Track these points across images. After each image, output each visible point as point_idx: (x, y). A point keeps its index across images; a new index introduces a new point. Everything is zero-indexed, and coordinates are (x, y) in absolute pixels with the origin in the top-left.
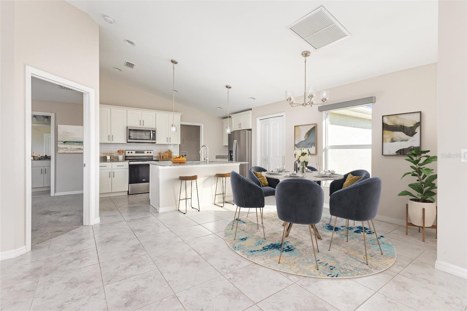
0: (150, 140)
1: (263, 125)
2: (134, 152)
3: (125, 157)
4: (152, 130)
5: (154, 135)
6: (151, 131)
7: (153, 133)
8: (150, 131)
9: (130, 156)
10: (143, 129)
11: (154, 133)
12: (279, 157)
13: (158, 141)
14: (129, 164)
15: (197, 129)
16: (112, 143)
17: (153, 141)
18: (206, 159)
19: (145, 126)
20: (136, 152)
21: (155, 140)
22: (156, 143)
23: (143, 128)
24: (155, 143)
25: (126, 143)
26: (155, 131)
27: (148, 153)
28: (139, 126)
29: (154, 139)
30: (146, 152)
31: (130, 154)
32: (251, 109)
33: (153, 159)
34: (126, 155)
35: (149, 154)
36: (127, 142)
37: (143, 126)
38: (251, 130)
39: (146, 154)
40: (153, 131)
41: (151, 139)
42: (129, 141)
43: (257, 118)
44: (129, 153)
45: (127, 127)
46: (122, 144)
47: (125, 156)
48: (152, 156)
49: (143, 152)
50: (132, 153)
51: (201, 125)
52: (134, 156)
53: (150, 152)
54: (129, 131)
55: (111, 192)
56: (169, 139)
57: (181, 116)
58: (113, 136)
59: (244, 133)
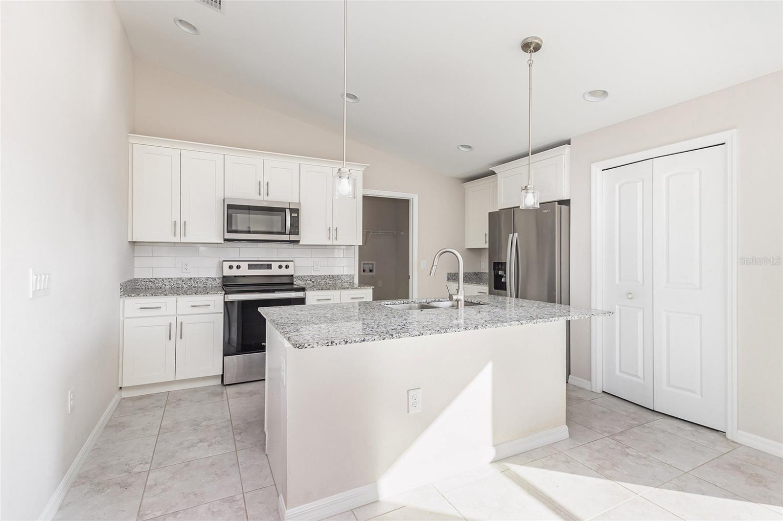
0: (284, 233)
1: (617, 186)
2: (244, 266)
3: (220, 279)
4: (290, 209)
5: (295, 221)
6: (288, 211)
7: (293, 215)
8: (283, 210)
9: (235, 277)
10: (264, 205)
11: (296, 215)
12: (701, 288)
13: (306, 236)
14: (225, 300)
15: (401, 207)
16: (182, 242)
17: (294, 238)
18: (455, 297)
19: (271, 198)
20: (251, 267)
21: (298, 234)
22: (301, 243)
23: (266, 201)
24: (298, 241)
25: (222, 242)
26: (297, 211)
27: (280, 267)
28: (255, 198)
29: (295, 228)
30: (275, 266)
31: (235, 272)
32: (568, 142)
33: (292, 284)
34: (224, 275)
35: (283, 272)
36: (225, 240)
37: (266, 198)
38: (567, 202)
39: (275, 271)
40: (292, 211)
41: (288, 231)
42: (228, 236)
43: (593, 166)
44: (231, 267)
45: (224, 200)
46: (216, 245)
47: (221, 276)
48: (292, 276)
49: (269, 267)
50: (238, 267)
51: (413, 199)
52: (244, 276)
53: (287, 267)
54: (229, 210)
55: (174, 380)
56: (333, 232)
57: (363, 171)
58: (187, 224)
59: (545, 211)
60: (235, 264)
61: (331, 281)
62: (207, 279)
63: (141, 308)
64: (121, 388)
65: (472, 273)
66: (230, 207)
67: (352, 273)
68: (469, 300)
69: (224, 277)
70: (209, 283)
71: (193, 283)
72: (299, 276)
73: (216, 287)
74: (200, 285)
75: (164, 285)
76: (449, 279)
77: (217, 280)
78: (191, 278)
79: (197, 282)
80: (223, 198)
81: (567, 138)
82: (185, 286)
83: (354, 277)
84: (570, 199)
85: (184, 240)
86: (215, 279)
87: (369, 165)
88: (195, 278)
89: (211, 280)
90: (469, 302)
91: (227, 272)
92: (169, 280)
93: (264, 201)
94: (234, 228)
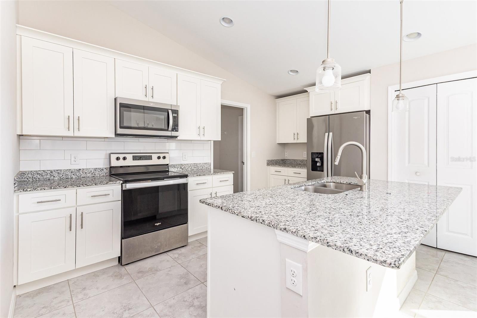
0: (167, 130)
2: (130, 157)
3: (108, 169)
4: (171, 110)
5: (176, 119)
6: (170, 112)
7: (174, 115)
8: (166, 110)
9: (121, 167)
10: (151, 105)
11: (175, 117)
13: (182, 134)
14: (124, 189)
16: (76, 135)
17: (174, 134)
19: (156, 100)
20: (135, 158)
21: (177, 131)
22: (178, 138)
24: (176, 137)
25: (114, 136)
26: (175, 112)
27: (159, 158)
28: (143, 98)
29: (175, 128)
30: (155, 157)
31: (121, 163)
32: (369, 72)
33: (168, 171)
34: (112, 165)
35: (161, 162)
36: (117, 135)
37: (151, 100)
38: (368, 112)
39: (155, 161)
40: (173, 111)
41: (170, 129)
42: (120, 131)
43: (388, 88)
44: (118, 159)
45: (115, 99)
46: (103, 140)
47: (109, 167)
48: (168, 165)
49: (150, 158)
50: (124, 159)
51: (247, 108)
52: (129, 166)
53: (164, 158)
54: (121, 108)
55: (74, 268)
56: (201, 129)
57: (221, 84)
58: (80, 119)
59: (356, 118)
60: (121, 156)
61: (195, 168)
62: (95, 169)
63: (38, 203)
64: (15, 286)
65: (281, 159)
66: (122, 106)
67: (209, 162)
68: (337, 181)
69: (111, 167)
70: (97, 173)
71: (81, 173)
72: (172, 165)
73: (103, 176)
74: (89, 175)
75: (52, 177)
76: (268, 164)
77: (105, 170)
78: (80, 169)
79: (86, 173)
80: (114, 98)
81: (368, 69)
82: (74, 177)
83: (210, 164)
84: (370, 110)
85: (77, 134)
86: (103, 170)
87: (226, 80)
88: (83, 169)
89: (99, 170)
90: (337, 183)
91: (115, 163)
92: (58, 172)
93: (149, 102)
94: (125, 124)
